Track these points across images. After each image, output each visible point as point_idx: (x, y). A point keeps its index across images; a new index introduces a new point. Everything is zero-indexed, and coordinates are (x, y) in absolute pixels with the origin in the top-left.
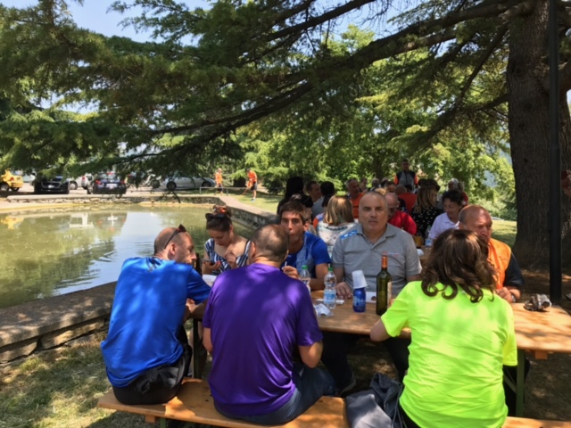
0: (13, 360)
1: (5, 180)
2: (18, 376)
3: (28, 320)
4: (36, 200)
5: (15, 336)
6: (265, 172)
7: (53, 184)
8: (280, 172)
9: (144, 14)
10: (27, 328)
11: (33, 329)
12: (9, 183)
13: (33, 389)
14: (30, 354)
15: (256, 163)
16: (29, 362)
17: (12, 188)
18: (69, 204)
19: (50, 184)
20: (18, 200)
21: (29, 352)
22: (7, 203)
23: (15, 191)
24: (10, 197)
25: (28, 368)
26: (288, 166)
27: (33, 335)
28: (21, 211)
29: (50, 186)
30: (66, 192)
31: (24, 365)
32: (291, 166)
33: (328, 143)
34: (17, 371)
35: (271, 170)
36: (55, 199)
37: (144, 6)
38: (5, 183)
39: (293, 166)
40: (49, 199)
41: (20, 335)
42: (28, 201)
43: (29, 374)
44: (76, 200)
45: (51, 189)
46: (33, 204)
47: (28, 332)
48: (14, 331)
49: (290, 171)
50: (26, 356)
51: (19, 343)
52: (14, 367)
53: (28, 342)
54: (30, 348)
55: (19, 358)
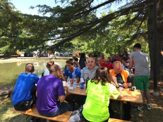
0: (2, 99)
1: (17, 53)
2: (2, 103)
3: (7, 89)
4: (24, 58)
5: (2, 93)
6: (87, 51)
7: (29, 54)
8: (91, 51)
9: (39, 9)
10: (6, 91)
11: (7, 92)
12: (18, 54)
13: (4, 107)
14: (6, 98)
15: (84, 49)
16: (6, 100)
17: (19, 55)
18: (33, 60)
19: (28, 54)
20: (19, 59)
21: (6, 97)
22: (17, 59)
23: (20, 56)
24: (18, 58)
25: (5, 101)
26: (93, 50)
27: (7, 93)
28: (20, 61)
29: (28, 55)
30: (32, 56)
31: (4, 101)
32: (94, 50)
33: (104, 43)
34: (2, 102)
35: (88, 51)
36: (29, 58)
37: (39, 7)
38: (17, 54)
39: (95, 50)
40: (27, 58)
41: (4, 93)
42: (22, 59)
43: (5, 103)
44: (34, 59)
45: (29, 56)
46: (23, 60)
47: (6, 92)
48: (2, 92)
49: (94, 51)
50: (5, 98)
51: (3, 95)
52: (2, 101)
53: (6, 95)
54: (7, 96)
55: (3, 99)
